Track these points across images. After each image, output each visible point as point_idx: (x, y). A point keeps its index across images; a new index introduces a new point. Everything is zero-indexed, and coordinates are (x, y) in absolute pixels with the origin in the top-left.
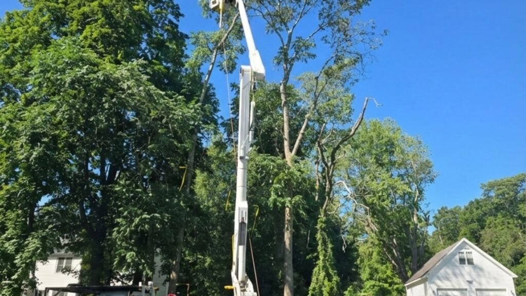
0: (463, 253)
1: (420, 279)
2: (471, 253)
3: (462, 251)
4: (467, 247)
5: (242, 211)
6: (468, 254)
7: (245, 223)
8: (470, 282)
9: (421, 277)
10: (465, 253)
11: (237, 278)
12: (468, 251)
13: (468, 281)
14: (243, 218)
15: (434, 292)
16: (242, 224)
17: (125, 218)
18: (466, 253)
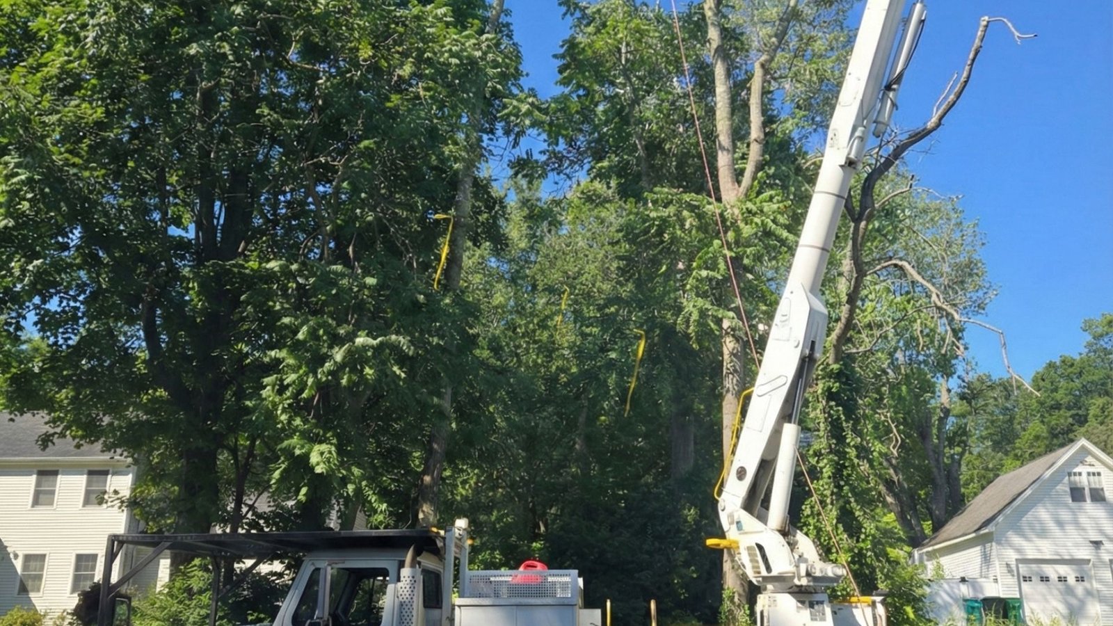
0: (1080, 474)
1: (973, 535)
2: (1099, 474)
3: (1077, 470)
4: (1089, 459)
6: (1092, 478)
8: (1097, 544)
9: (975, 531)
10: (1084, 476)
12: (1091, 470)
13: (1092, 542)
15: (1008, 565)
17: (296, 347)
18: (1089, 474)
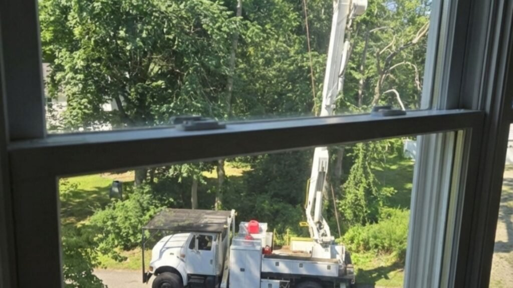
5: (323, 162)
7: (324, 173)
11: (313, 219)
14: (323, 168)
16: (321, 174)
